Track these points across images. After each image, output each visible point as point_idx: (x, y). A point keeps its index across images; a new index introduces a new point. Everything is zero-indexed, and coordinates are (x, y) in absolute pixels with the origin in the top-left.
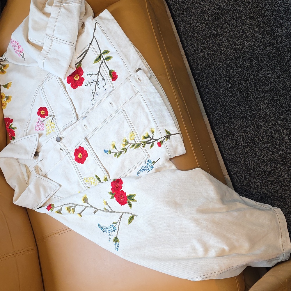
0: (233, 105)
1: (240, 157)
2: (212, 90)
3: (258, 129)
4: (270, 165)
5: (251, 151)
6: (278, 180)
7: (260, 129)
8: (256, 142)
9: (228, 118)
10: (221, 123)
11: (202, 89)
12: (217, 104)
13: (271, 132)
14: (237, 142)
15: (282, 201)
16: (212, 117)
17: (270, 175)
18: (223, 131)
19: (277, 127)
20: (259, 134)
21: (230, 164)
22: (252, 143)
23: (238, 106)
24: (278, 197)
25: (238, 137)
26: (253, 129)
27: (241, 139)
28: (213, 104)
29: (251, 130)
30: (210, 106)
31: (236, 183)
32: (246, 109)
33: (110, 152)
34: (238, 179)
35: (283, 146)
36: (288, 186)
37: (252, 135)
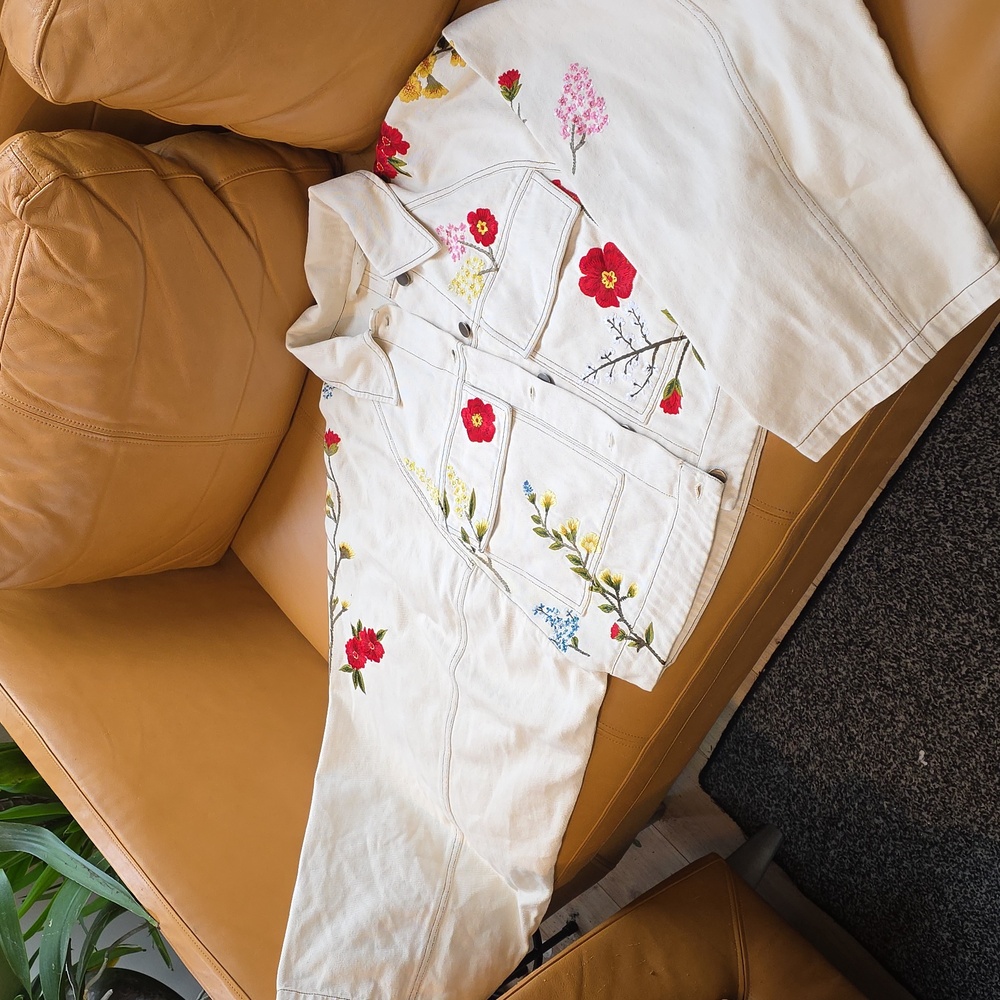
0: (981, 508)
1: (870, 597)
2: (985, 421)
3: (962, 607)
4: (899, 678)
5: (902, 616)
6: (879, 711)
7: (965, 612)
8: (930, 618)
9: (941, 512)
10: (918, 500)
11: (972, 390)
12: (958, 461)
13: (975, 643)
14: (898, 570)
15: (844, 743)
16: (918, 467)
17: (879, 689)
18: (902, 518)
19: (995, 652)
20: (952, 614)
21: (842, 581)
22: (921, 609)
23: (987, 522)
24: (847, 729)
25: (913, 566)
26: (955, 593)
27: (913, 577)
28: (951, 449)
29: (948, 591)
30: (940, 442)
31: (811, 618)
32: (994, 549)
33: (533, 501)
34: (822, 619)
35: (961, 687)
36: (882, 740)
37: (940, 600)
